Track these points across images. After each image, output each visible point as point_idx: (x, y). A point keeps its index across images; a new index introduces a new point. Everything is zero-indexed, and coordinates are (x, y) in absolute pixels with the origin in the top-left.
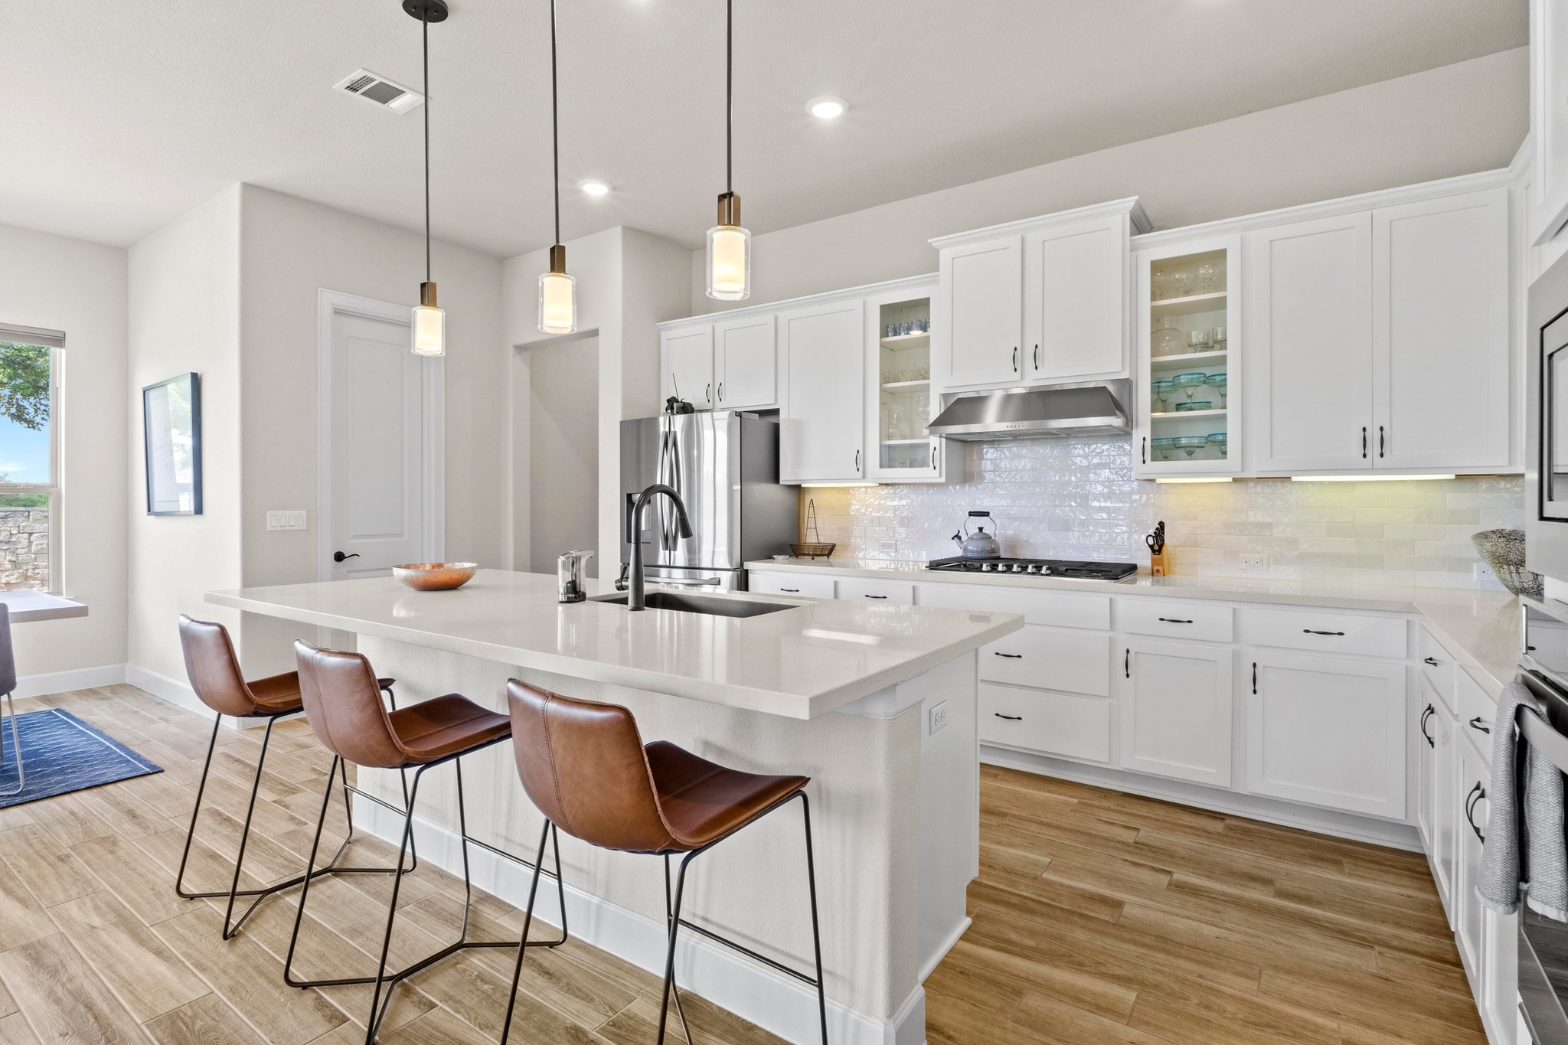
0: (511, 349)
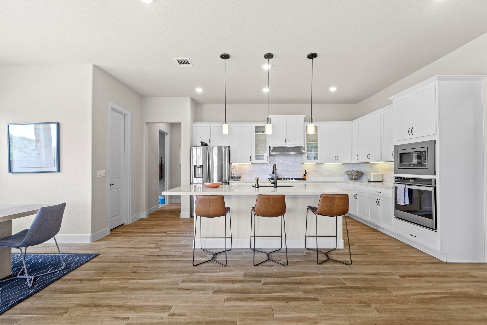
0: (145, 123)
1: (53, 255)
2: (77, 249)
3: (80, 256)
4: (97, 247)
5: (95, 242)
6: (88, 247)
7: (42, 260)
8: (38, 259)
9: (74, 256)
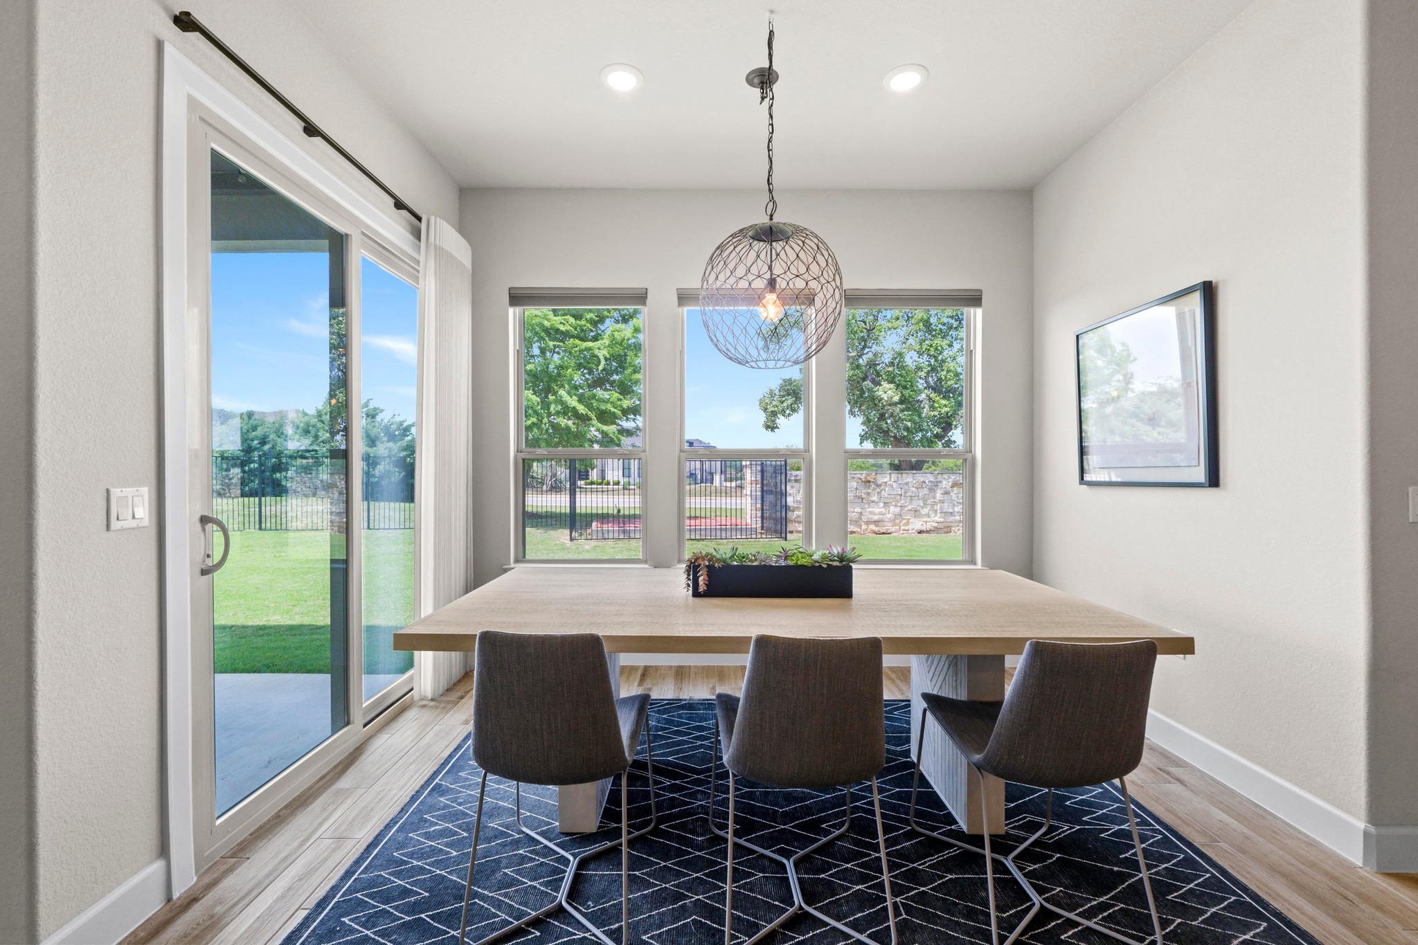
1: (1161, 833)
2: (1274, 869)
3: (1273, 925)
4: (1399, 928)
5: (1393, 882)
6: (1340, 889)
7: (1114, 834)
8: (1104, 818)
9: (1239, 906)
